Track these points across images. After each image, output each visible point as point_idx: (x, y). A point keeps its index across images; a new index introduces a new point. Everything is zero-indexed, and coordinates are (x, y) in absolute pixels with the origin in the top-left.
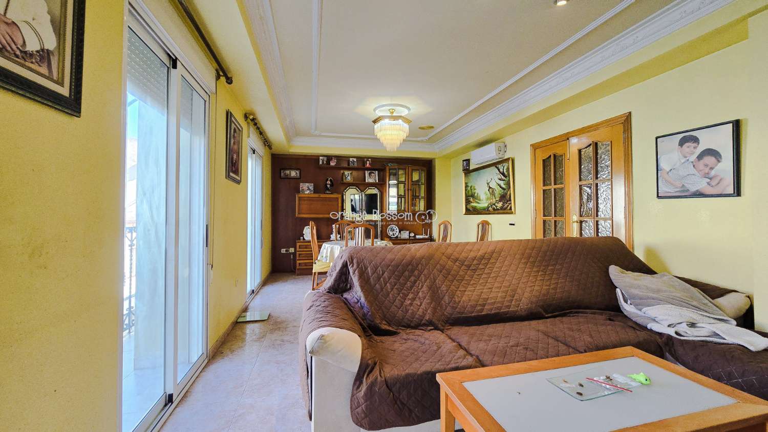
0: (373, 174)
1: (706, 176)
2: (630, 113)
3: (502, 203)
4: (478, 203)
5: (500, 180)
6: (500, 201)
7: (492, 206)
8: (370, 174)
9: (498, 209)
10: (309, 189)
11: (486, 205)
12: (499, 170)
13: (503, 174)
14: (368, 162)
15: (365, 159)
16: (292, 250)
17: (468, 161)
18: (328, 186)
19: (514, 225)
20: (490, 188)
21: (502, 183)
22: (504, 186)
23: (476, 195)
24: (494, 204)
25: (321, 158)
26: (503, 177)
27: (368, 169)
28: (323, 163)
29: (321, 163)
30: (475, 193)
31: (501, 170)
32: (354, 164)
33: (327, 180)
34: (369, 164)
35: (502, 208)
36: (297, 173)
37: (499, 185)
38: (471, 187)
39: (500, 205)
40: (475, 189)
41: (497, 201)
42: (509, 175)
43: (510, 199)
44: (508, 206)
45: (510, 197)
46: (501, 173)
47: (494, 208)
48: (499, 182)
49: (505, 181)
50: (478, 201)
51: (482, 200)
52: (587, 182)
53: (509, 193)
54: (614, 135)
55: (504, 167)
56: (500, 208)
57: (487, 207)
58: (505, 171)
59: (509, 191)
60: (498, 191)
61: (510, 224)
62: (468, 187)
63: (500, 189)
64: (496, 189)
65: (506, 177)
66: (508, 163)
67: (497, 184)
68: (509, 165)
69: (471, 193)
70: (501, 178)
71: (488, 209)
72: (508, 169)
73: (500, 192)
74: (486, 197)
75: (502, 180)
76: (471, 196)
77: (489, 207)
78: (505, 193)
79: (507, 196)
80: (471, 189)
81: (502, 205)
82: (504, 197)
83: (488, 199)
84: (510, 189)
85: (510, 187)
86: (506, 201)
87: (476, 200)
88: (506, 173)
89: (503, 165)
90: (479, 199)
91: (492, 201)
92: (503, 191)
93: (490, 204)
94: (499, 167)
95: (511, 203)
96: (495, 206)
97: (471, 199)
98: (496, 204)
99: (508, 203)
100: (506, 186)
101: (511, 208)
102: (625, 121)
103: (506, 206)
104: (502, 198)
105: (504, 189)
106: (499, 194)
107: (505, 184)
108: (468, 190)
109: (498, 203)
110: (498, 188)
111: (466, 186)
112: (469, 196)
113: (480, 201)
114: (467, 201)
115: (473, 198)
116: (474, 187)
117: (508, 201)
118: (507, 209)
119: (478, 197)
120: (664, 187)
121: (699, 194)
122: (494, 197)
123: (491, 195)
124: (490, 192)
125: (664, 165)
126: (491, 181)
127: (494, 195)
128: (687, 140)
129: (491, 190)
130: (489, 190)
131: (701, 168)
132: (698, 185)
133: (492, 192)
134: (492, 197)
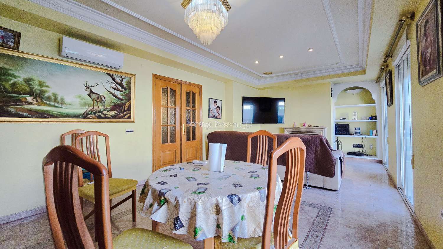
1: (218, 113)
3: (115, 112)
4: (57, 107)
5: (115, 89)
6: (113, 109)
7: (95, 113)
9: (108, 118)
11: (82, 111)
12: (114, 79)
13: (121, 85)
20: (91, 91)
21: (118, 94)
22: (121, 97)
23: (46, 95)
24: (99, 112)
26: (120, 88)
30: (44, 92)
35: (114, 117)
37: (111, 93)
38: (28, 81)
39: (113, 113)
40: (41, 84)
41: (107, 108)
42: (130, 89)
43: (129, 109)
44: (126, 115)
45: (128, 108)
46: (117, 83)
47: (100, 116)
48: (113, 91)
49: (124, 92)
50: (56, 104)
51: (70, 105)
52: (188, 108)
53: (127, 104)
54: (197, 91)
55: (123, 79)
56: (112, 116)
57: (84, 113)
58: (124, 83)
59: (128, 102)
60: (109, 99)
61: (127, 131)
62: (15, 77)
63: (114, 98)
64: (106, 97)
65: (125, 89)
66: (131, 78)
67: (109, 92)
68: (131, 80)
69: (27, 89)
70: (116, 87)
71: (85, 116)
72: (129, 83)
73: (114, 101)
74: (83, 101)
75: (118, 90)
76: (24, 94)
77: (89, 114)
78: (123, 103)
79: (125, 106)
80: (26, 82)
81: (115, 113)
82: (120, 107)
83: (85, 104)
84: (130, 101)
85: (129, 99)
86: (123, 111)
87: (47, 102)
88: (126, 86)
89: (121, 77)
90: (60, 102)
91: (96, 108)
92: (118, 101)
93: (92, 111)
94: (115, 76)
95: (130, 113)
96: (103, 114)
97: (30, 99)
98: (105, 112)
99: (125, 112)
100: (123, 97)
101: (129, 117)
102: (200, 88)
103: (122, 115)
104: (115, 107)
105: (121, 100)
106: (111, 102)
107: (122, 95)
108: (12, 82)
109: (108, 111)
110: (109, 97)
111: (3, 73)
112: (18, 93)
113: (64, 105)
114: (6, 99)
115: (35, 98)
116: (40, 82)
117: (127, 111)
118: (123, 118)
119: (55, 99)
120: (211, 115)
121: (216, 117)
122: (100, 104)
123: (93, 101)
124: (92, 97)
125: (211, 108)
126: (95, 86)
127: (101, 101)
128: (215, 102)
129: (93, 96)
130: (89, 95)
131: (217, 110)
132: (216, 115)
133: (96, 99)
134: (96, 103)
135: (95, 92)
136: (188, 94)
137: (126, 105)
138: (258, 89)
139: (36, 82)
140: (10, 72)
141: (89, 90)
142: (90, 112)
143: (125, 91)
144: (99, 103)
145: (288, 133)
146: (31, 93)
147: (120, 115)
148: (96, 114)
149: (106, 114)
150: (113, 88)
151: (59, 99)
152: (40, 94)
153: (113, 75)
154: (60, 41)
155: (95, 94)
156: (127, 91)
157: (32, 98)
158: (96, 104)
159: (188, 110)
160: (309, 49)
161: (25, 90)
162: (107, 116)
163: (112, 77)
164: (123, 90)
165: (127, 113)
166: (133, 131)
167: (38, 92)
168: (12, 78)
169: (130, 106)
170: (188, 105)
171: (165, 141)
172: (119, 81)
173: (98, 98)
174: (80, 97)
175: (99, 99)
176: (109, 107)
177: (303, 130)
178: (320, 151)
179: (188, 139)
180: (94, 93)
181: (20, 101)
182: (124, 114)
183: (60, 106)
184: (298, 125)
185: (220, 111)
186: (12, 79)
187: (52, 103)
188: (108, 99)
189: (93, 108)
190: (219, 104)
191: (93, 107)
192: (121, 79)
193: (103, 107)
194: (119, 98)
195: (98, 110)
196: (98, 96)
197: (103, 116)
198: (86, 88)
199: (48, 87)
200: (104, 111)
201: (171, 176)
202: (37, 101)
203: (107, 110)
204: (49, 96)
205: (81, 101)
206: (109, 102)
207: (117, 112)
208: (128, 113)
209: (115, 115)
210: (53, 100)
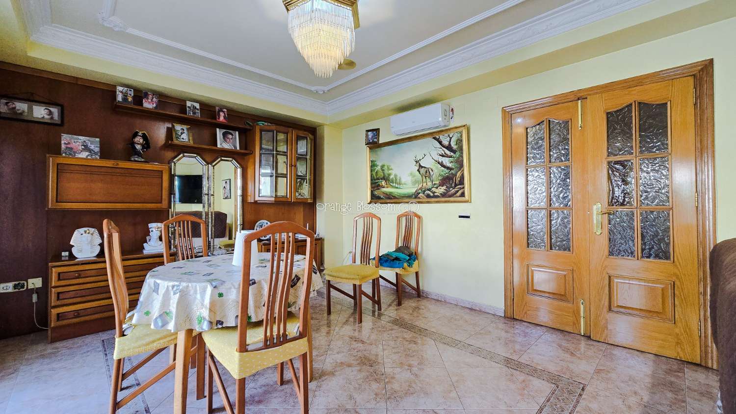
0: (230, 136)
2: (711, 61)
3: (444, 187)
4: (397, 188)
5: (443, 156)
6: (441, 185)
7: (424, 191)
8: (225, 135)
9: (437, 197)
10: (86, 148)
11: (414, 190)
12: (440, 143)
13: (449, 148)
14: (222, 114)
15: (217, 108)
16: (36, 283)
17: (377, 131)
18: (138, 147)
19: (468, 217)
20: (421, 166)
21: (446, 161)
22: (450, 165)
23: (391, 177)
24: (428, 190)
25: (120, 88)
26: (448, 152)
27: (221, 126)
28: (125, 99)
29: (120, 98)
30: (389, 175)
31: (446, 143)
32: (194, 113)
33: (136, 135)
34: (225, 117)
35: (443, 195)
36: (50, 113)
37: (439, 163)
38: (383, 166)
39: (442, 190)
40: (389, 169)
41: (435, 184)
42: (461, 149)
43: (462, 182)
44: (458, 191)
45: (461, 180)
46: (444, 147)
47: (430, 197)
48: (441, 159)
49: (453, 157)
50: (397, 186)
51: (405, 184)
53: (459, 174)
55: (451, 138)
56: (441, 194)
57: (415, 193)
58: (453, 144)
59: (459, 171)
60: (438, 172)
61: (460, 217)
62: (377, 166)
63: (443, 168)
65: (454, 152)
66: (461, 133)
68: (461, 136)
69: (382, 174)
70: (444, 153)
71: (416, 196)
72: (459, 141)
73: (442, 173)
74: (414, 179)
75: (446, 156)
76: (381, 179)
77: (419, 193)
78: (452, 174)
79: (456, 178)
80: (382, 169)
81: (445, 190)
82: (450, 180)
83: (416, 182)
84: (462, 169)
85: (461, 166)
86: (453, 185)
87: (391, 184)
88: (455, 147)
89: (449, 136)
90: (399, 183)
92: (447, 171)
93: (421, 189)
94: (442, 138)
95: (464, 188)
96: (432, 192)
97: (383, 183)
98: (434, 189)
99: (457, 187)
100: (453, 164)
101: (463, 195)
102: (700, 71)
103: (453, 191)
104: (446, 180)
105: (450, 169)
106: (440, 175)
107: (451, 162)
108: (376, 171)
109: (437, 188)
110: (437, 168)
111: (373, 165)
112: (378, 179)
113: (401, 186)
114: (373, 185)
115: (386, 181)
116: (387, 166)
117: (458, 185)
118: (455, 196)
119: (396, 180)
122: (428, 180)
123: (422, 177)
124: (421, 172)
126: (423, 158)
127: (429, 176)
129: (423, 171)
130: (418, 170)
133: (424, 173)
134: (424, 180)
135: (423, 165)
136: (615, 116)
139: (386, 167)
140: (375, 163)
141: (418, 164)
142: (420, 191)
143: (454, 155)
144: (427, 178)
146: (384, 178)
147: (450, 193)
148: (426, 193)
150: (440, 155)
151: (398, 180)
152: (388, 178)
153: (439, 137)
155: (423, 169)
156: (458, 154)
161: (381, 176)
162: (435, 194)
163: (438, 140)
164: (452, 154)
165: (459, 188)
167: (387, 176)
169: (462, 177)
173: (426, 172)
174: (411, 174)
175: (426, 173)
176: (438, 182)
179: (617, 252)
180: (422, 167)
181: (380, 185)
182: (456, 190)
183: (399, 186)
186: (376, 169)
187: (394, 184)
188: (436, 171)
189: (422, 186)
192: (449, 139)
193: (431, 183)
194: (448, 168)
196: (426, 169)
197: (432, 195)
198: (415, 163)
199: (391, 169)
200: (432, 188)
202: (387, 184)
203: (436, 186)
204: (393, 178)
205: (412, 179)
206: (437, 176)
207: (447, 187)
208: (461, 189)
209: (444, 192)
210: (395, 182)
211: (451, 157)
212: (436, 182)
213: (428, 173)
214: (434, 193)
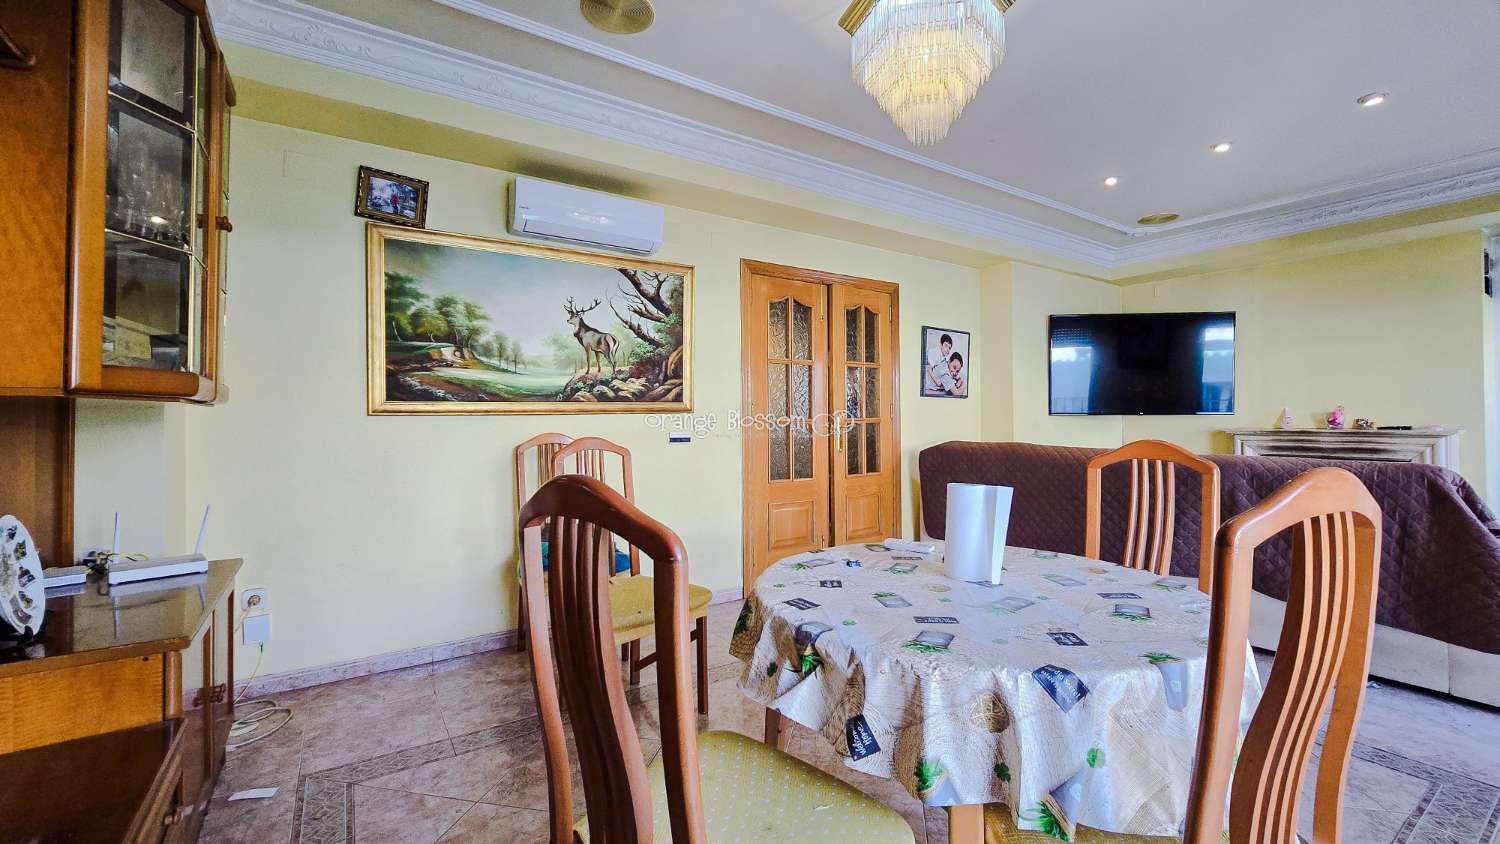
1: (954, 376)
3: (643, 380)
4: (505, 371)
5: (641, 314)
6: (635, 374)
7: (593, 386)
9: (623, 399)
11: (561, 382)
12: (637, 285)
13: (656, 300)
17: (417, 186)
20: (582, 325)
21: (649, 327)
22: (657, 337)
23: (482, 339)
24: (603, 383)
26: (654, 310)
30: (475, 332)
31: (649, 289)
35: (639, 397)
37: (631, 327)
38: (444, 305)
39: (636, 385)
40: (471, 313)
41: (620, 372)
42: (680, 310)
43: (678, 373)
44: (669, 390)
45: (676, 367)
46: (645, 295)
47: (605, 395)
48: (636, 320)
49: (664, 322)
50: (504, 365)
51: (534, 364)
52: (853, 364)
53: (673, 358)
54: (881, 305)
55: (660, 283)
56: (634, 394)
57: (566, 388)
58: (664, 295)
59: (674, 351)
60: (627, 346)
61: (674, 440)
62: (417, 296)
63: (639, 340)
64: (619, 338)
65: (667, 312)
66: (681, 278)
67: (626, 323)
68: (682, 284)
69: (443, 326)
70: (644, 309)
71: (569, 394)
72: (677, 293)
73: (638, 350)
74: (562, 354)
75: (649, 316)
76: (438, 339)
77: (578, 390)
78: (661, 355)
79: (667, 365)
80: (439, 309)
81: (643, 386)
82: (654, 366)
83: (568, 362)
84: (680, 348)
85: (679, 342)
86: (661, 377)
87: (485, 359)
88: (668, 303)
89: (657, 276)
90: (512, 358)
91: (594, 370)
92: (650, 348)
93: (583, 379)
94: (640, 276)
95: (681, 384)
96: (612, 388)
97: (448, 352)
98: (616, 383)
99: (669, 382)
100: (663, 335)
101: (679, 398)
102: (893, 292)
103: (660, 389)
104: (646, 367)
105: (657, 345)
106: (633, 353)
107: (659, 331)
108: (412, 310)
109: (624, 380)
110: (627, 338)
111: (396, 289)
112: (424, 337)
113: (520, 366)
114: (401, 355)
115: (459, 349)
116: (468, 307)
117: (671, 378)
118: (663, 399)
119: (502, 349)
120: (929, 384)
121: (950, 394)
122: (603, 360)
123: (587, 350)
124: (584, 340)
125: (931, 360)
126: (591, 309)
127: (607, 353)
128: (946, 339)
129: (588, 337)
130: (577, 335)
131: (952, 369)
132: (950, 385)
133: (593, 344)
134: (593, 359)
135: (591, 326)
136: (852, 316)
137: (671, 359)
138: (1114, 282)
139: (461, 307)
140: (408, 285)
141: (576, 321)
142: (580, 384)
143: (666, 319)
144: (601, 356)
145: (1250, 453)
146: (450, 337)
147: (654, 392)
148: (595, 389)
149: (619, 390)
150: (635, 311)
151: (509, 352)
152: (468, 339)
153: (635, 272)
154: (509, 191)
155: (591, 333)
156: (673, 318)
157: (454, 348)
158: (595, 360)
159: (851, 370)
160: (1362, 100)
161: (439, 330)
162: (620, 393)
163: (633, 279)
164: (661, 315)
165: (671, 384)
166: (688, 440)
167: (465, 333)
168: (414, 301)
169: (679, 364)
170: (852, 354)
171: (778, 473)
172: (651, 291)
173: (599, 342)
174: (555, 341)
175: (602, 346)
176: (627, 368)
177: (1327, 442)
178: (1430, 533)
179: (853, 469)
180: (588, 329)
181: (429, 358)
182: (666, 387)
183: (512, 368)
184: (1301, 420)
185: (963, 370)
186: (413, 304)
187: (495, 361)
188: (624, 343)
189: (587, 373)
190: (959, 345)
191: (585, 370)
192: (655, 283)
193: (610, 369)
194: (651, 341)
195: (600, 376)
196: (597, 336)
197: (611, 394)
198: (569, 316)
199: (483, 317)
200: (613, 379)
201: (823, 584)
202: (463, 357)
203: (622, 376)
204: (488, 343)
205: (558, 353)
206: (627, 354)
207: (648, 380)
208: (676, 386)
209: (640, 391)
210: (496, 352)
211: (658, 320)
212: (623, 368)
213: (603, 346)
214: (616, 390)
